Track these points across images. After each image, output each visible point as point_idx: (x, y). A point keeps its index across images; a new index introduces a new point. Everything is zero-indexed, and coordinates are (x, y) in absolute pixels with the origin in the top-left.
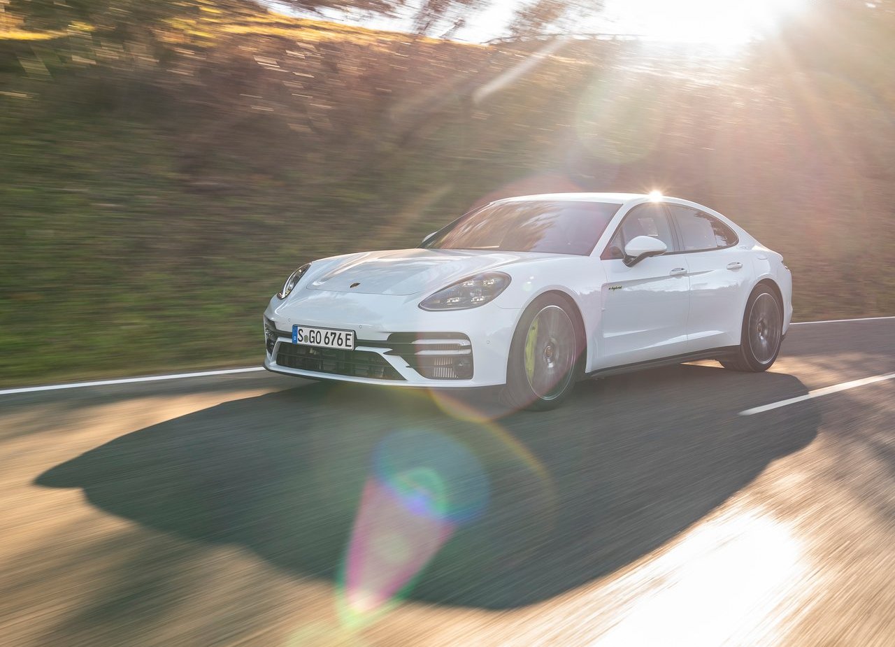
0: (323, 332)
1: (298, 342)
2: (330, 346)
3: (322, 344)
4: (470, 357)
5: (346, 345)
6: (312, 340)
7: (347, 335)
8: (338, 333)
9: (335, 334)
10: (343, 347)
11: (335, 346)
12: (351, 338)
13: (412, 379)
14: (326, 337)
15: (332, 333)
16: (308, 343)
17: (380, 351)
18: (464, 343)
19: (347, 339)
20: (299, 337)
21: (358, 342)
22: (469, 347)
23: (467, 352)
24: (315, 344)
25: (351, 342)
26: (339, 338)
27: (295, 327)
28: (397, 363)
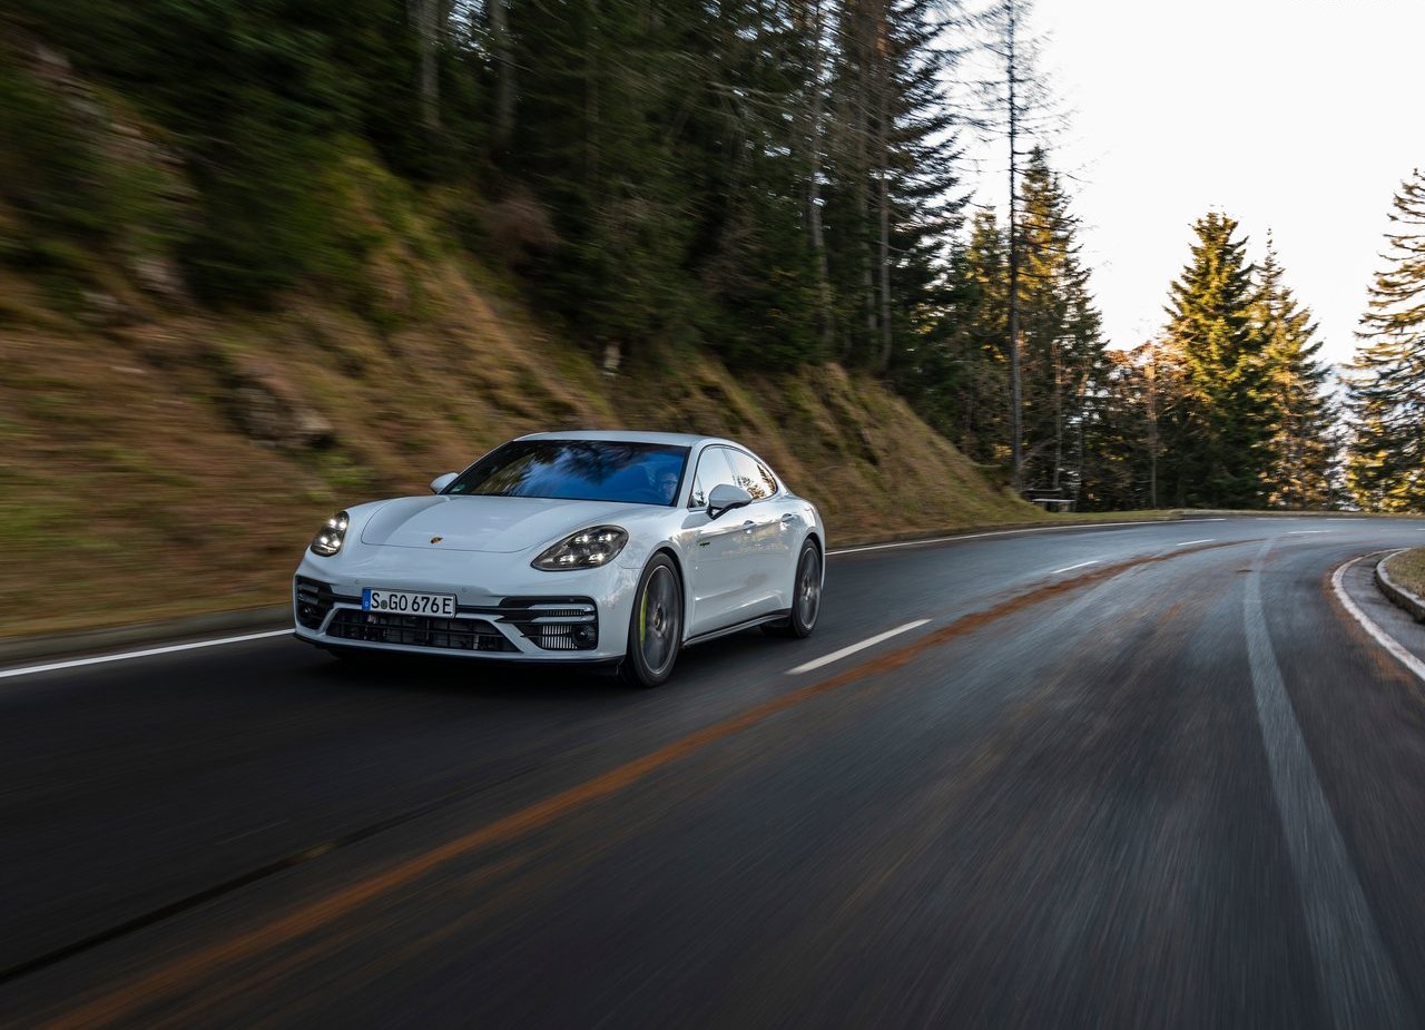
0: (410, 597)
1: (372, 609)
2: (420, 613)
3: (409, 611)
4: (595, 625)
5: (444, 612)
6: (393, 605)
7: (445, 600)
8: (432, 597)
9: (428, 599)
10: (440, 614)
11: (428, 613)
12: (451, 603)
13: (529, 650)
14: (414, 602)
15: (423, 598)
16: (388, 610)
17: (491, 619)
18: (589, 608)
19: (445, 605)
20: (372, 602)
21: (459, 609)
22: (595, 613)
23: (592, 618)
24: (399, 611)
25: (451, 608)
26: (434, 604)
27: (366, 591)
28: (510, 632)
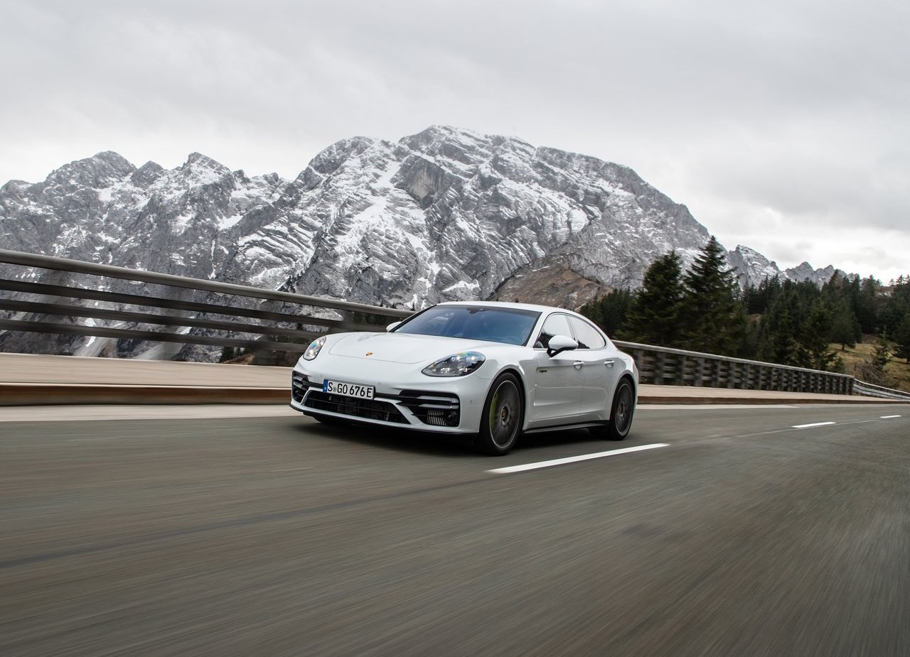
0: (349, 386)
1: (328, 392)
2: (354, 396)
3: (348, 394)
4: (458, 411)
5: (368, 396)
6: (340, 390)
7: (368, 389)
8: (361, 387)
9: (359, 388)
10: (365, 397)
11: (359, 396)
12: (372, 391)
13: (416, 424)
14: (351, 389)
15: (356, 387)
16: (337, 393)
17: (394, 402)
18: (454, 401)
19: (368, 392)
20: (329, 387)
21: (376, 395)
22: (458, 404)
23: (456, 407)
24: (342, 394)
25: (371, 394)
26: (362, 391)
27: (326, 381)
28: (406, 412)
